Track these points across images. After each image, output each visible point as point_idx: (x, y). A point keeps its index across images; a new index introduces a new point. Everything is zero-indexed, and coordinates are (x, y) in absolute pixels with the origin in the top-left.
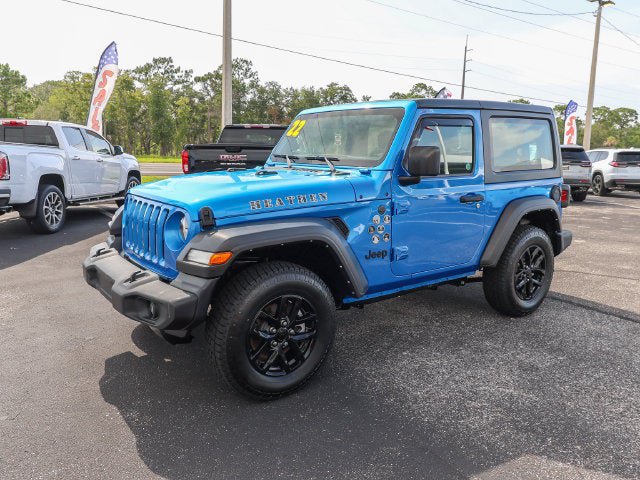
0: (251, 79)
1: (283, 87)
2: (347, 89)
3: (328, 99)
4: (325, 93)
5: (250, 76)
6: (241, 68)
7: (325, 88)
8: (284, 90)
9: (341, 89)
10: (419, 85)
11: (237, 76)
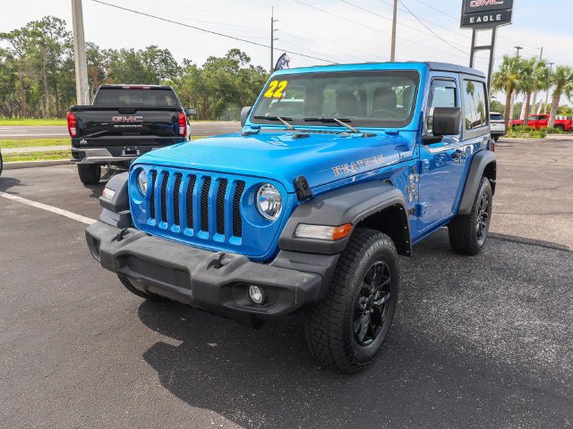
0: (66, 38)
1: (101, 48)
2: (167, 52)
3: (149, 61)
4: (145, 55)
5: (64, 35)
6: (54, 27)
7: (144, 50)
8: (102, 51)
9: (160, 51)
10: (233, 50)
11: (49, 35)
